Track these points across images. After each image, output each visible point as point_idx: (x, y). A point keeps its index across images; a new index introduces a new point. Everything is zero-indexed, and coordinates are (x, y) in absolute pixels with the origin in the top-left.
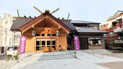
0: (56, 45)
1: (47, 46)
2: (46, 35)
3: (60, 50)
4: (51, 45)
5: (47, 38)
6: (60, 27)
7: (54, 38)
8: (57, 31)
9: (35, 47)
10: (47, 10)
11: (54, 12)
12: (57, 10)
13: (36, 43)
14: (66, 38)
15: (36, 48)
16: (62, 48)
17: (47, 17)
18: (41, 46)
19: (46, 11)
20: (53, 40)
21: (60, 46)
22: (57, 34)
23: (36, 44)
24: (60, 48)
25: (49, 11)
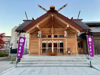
0: (64, 48)
1: (54, 49)
2: (53, 36)
4: (58, 48)
6: (68, 26)
7: (61, 40)
8: (65, 32)
10: (52, 7)
11: (61, 9)
13: (42, 45)
14: (76, 40)
15: (42, 50)
16: (71, 52)
17: (52, 16)
18: (47, 48)
20: (61, 42)
21: (69, 49)
22: (65, 35)
24: (69, 52)
25: (54, 8)
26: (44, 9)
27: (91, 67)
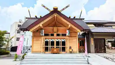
0: (66, 46)
1: (56, 47)
2: (55, 34)
3: (70, 52)
4: (60, 46)
5: (56, 38)
6: (70, 26)
7: (63, 39)
8: (68, 31)
9: (43, 48)
11: (64, 9)
12: (67, 7)
13: (45, 43)
14: (77, 39)
16: (72, 50)
17: (55, 15)
18: (49, 46)
19: (54, 9)
20: (63, 41)
21: (70, 48)
22: (67, 34)
23: (44, 45)
24: (71, 50)
25: (57, 9)
26: (48, 9)
27: (88, 63)
